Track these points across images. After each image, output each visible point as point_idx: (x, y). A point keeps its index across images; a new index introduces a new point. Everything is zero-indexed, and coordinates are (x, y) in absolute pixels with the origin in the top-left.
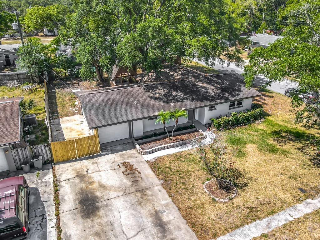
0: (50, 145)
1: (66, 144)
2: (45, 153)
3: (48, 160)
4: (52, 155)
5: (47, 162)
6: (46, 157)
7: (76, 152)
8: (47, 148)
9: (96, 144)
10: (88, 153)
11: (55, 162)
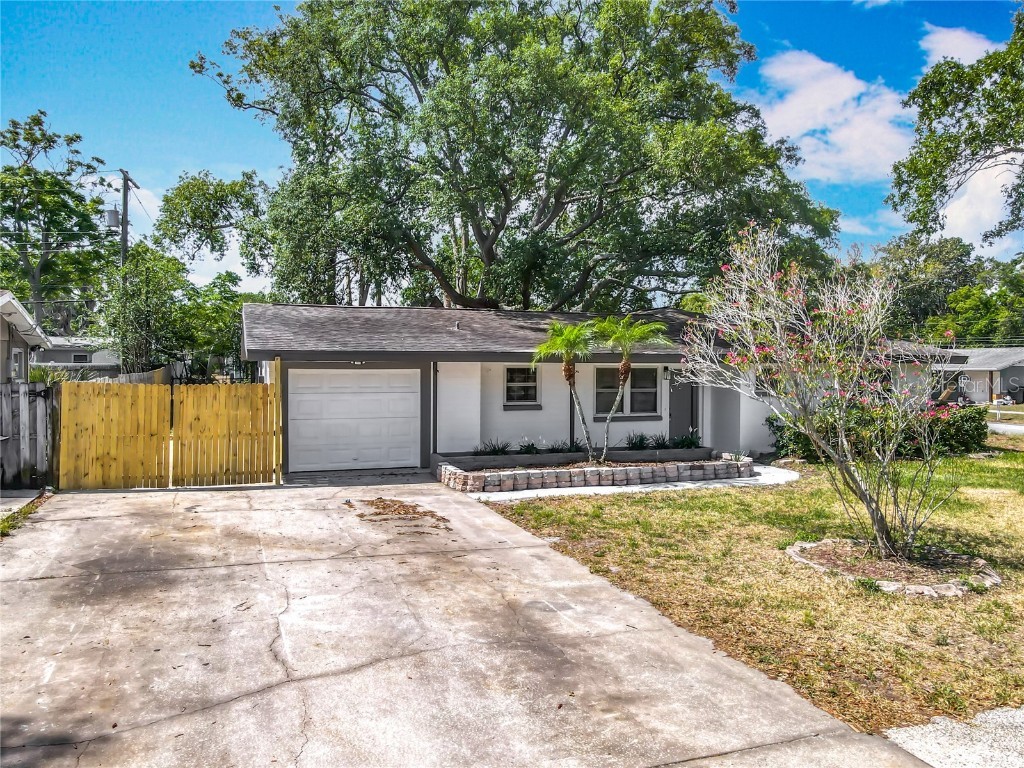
0: (59, 392)
1: (129, 400)
2: (25, 432)
3: (33, 469)
4: (55, 448)
5: (26, 480)
6: (25, 452)
7: (167, 448)
8: (40, 403)
9: (266, 433)
10: (221, 467)
11: (63, 482)
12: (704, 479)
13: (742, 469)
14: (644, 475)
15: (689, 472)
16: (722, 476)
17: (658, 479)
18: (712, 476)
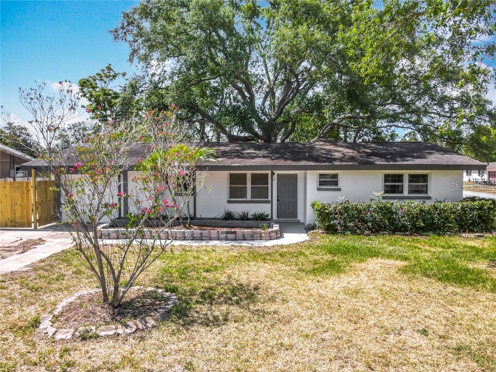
12: (235, 240)
13: (263, 235)
14: (195, 235)
15: (224, 235)
16: (248, 238)
17: (204, 238)
18: (241, 238)
